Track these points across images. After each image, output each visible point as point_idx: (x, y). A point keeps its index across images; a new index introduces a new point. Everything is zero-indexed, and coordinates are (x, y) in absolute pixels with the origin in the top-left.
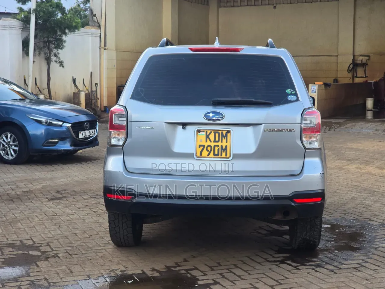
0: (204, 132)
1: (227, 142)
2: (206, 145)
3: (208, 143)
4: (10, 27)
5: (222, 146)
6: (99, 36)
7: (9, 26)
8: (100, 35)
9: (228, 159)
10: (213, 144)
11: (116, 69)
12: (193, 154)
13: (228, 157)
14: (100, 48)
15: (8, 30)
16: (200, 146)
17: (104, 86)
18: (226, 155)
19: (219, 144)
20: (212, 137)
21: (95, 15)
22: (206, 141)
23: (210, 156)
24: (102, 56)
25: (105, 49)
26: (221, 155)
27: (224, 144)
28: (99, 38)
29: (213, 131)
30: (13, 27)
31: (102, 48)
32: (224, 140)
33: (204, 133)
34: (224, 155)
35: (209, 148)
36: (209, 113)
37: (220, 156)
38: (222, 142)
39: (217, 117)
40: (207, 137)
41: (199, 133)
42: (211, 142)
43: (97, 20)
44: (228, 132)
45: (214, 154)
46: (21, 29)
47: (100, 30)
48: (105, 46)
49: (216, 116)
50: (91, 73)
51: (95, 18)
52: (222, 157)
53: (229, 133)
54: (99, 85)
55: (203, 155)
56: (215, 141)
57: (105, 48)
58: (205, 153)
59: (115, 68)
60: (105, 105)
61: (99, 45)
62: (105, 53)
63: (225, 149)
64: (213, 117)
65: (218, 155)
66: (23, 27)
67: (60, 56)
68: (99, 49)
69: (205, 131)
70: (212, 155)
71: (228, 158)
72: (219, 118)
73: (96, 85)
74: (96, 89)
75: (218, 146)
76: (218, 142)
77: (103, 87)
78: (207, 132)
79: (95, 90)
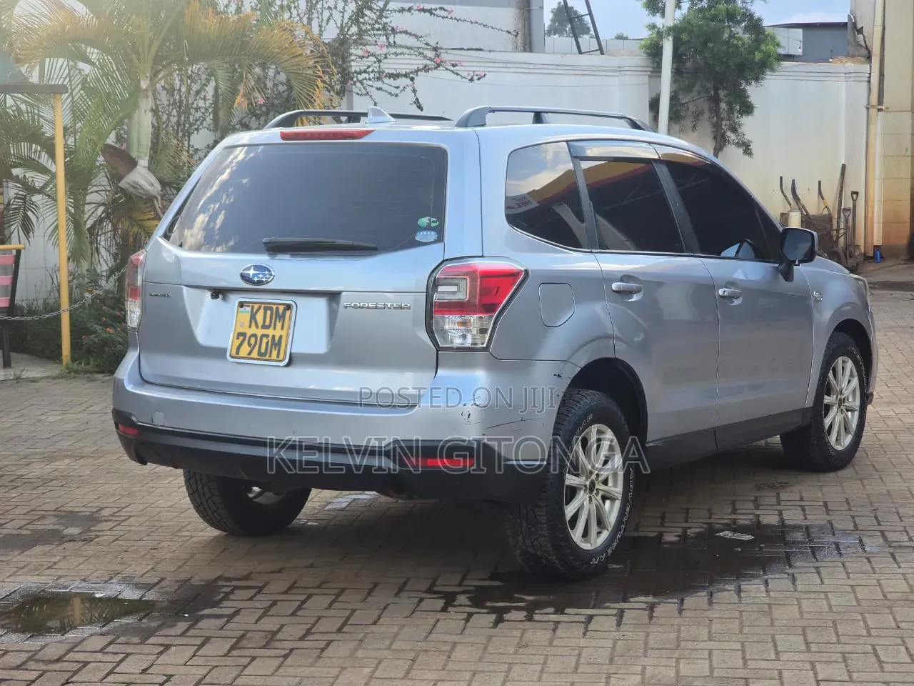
0: (249, 306)
1: (282, 328)
2: (249, 333)
3: (254, 330)
4: (620, 70)
5: (273, 337)
6: (866, 79)
7: (619, 67)
8: (870, 77)
9: (281, 364)
10: (260, 332)
11: (912, 157)
12: (225, 350)
13: (281, 358)
14: (868, 109)
15: (618, 76)
16: (239, 334)
17: (876, 199)
18: (278, 356)
19: (270, 332)
20: (260, 317)
21: (860, 31)
22: (250, 326)
23: (252, 356)
24: (872, 127)
25: (880, 110)
26: (270, 356)
27: (277, 332)
28: (865, 85)
29: (263, 305)
30: (626, 68)
31: (873, 106)
32: (279, 325)
33: (249, 309)
34: (275, 353)
35: (253, 340)
36: (249, 269)
37: (267, 357)
38: (275, 328)
39: (261, 276)
40: (253, 317)
41: (240, 309)
42: (257, 327)
43: (865, 42)
44: (288, 307)
45: (260, 353)
46: (649, 73)
47: (868, 66)
48: (880, 102)
49: (259, 274)
50: (844, 166)
51: (861, 37)
52: (272, 358)
53: (288, 310)
54: (862, 196)
55: (241, 354)
56: (264, 327)
57: (880, 107)
58: (245, 350)
59: (909, 153)
60: (876, 243)
61: (865, 102)
62: (879, 120)
63: (277, 343)
64: (254, 275)
65: (264, 354)
66: (653, 68)
67: (743, 129)
68: (865, 110)
69: (251, 305)
70: (254, 354)
71: (280, 361)
72: (264, 280)
73: (855, 196)
74: (854, 206)
75: (267, 336)
76: (268, 327)
77: (874, 201)
78: (253, 307)
79: (851, 206)
